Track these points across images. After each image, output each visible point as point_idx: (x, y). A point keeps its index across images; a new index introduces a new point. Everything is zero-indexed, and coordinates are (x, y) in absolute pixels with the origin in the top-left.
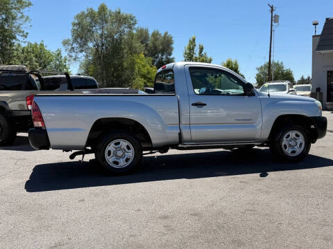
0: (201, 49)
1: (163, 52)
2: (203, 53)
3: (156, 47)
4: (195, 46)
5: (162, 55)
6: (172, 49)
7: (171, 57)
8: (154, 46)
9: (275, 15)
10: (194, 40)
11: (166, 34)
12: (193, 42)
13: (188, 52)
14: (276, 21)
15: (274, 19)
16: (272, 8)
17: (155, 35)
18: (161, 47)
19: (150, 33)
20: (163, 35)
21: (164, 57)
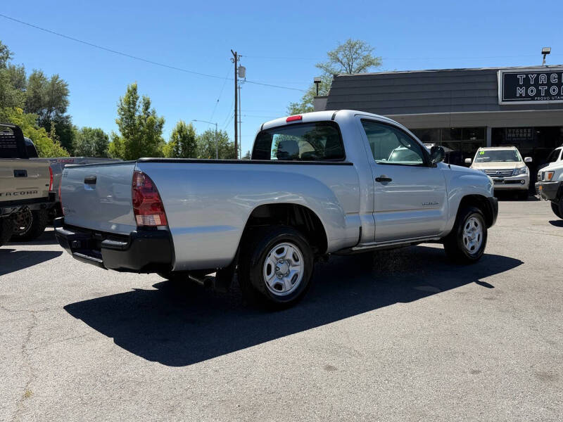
0: (147, 105)
1: (50, 106)
2: (149, 110)
3: (39, 98)
4: (137, 99)
5: (50, 111)
6: (66, 103)
7: (65, 114)
8: (35, 97)
9: (241, 67)
10: (135, 89)
11: (55, 79)
12: (133, 92)
13: (126, 107)
14: (242, 75)
15: (239, 72)
16: (235, 56)
17: (37, 79)
18: (47, 99)
19: (28, 75)
20: (49, 80)
21: (53, 114)
